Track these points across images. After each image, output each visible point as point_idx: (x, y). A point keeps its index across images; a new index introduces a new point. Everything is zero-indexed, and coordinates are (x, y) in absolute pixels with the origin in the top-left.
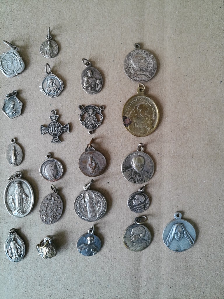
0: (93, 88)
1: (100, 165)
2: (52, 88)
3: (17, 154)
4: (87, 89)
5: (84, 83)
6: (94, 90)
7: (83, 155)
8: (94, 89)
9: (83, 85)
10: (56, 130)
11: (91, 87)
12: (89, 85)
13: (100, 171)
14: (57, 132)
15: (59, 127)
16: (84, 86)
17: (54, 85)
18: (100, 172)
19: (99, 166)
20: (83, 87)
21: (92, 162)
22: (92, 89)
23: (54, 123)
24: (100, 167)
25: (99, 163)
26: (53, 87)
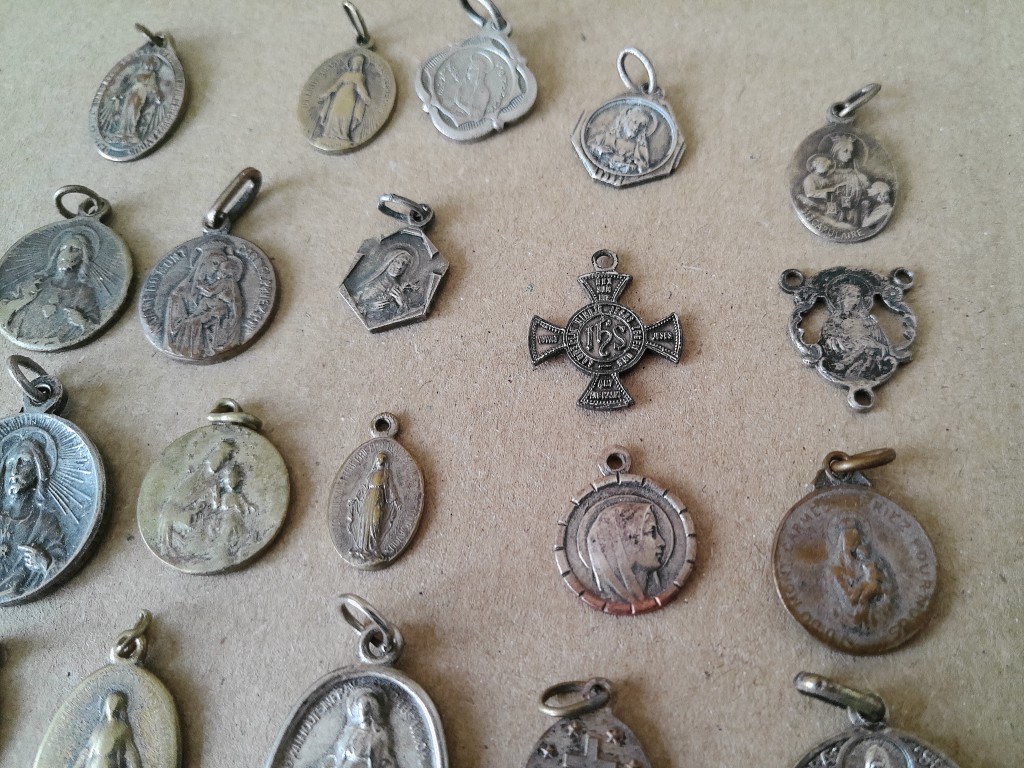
0: (846, 210)
1: (900, 579)
2: (623, 146)
3: (392, 496)
4: (814, 209)
5: (808, 183)
6: (851, 222)
7: (804, 510)
8: (849, 218)
9: (798, 190)
10: (609, 344)
11: (839, 205)
12: (829, 194)
13: (905, 615)
14: (613, 353)
15: (631, 329)
16: (802, 192)
17: (641, 140)
18: (900, 624)
19: (895, 588)
20: (800, 197)
21: (853, 555)
22: (841, 217)
23: (603, 306)
24: (900, 591)
25: (895, 567)
26: (630, 145)
